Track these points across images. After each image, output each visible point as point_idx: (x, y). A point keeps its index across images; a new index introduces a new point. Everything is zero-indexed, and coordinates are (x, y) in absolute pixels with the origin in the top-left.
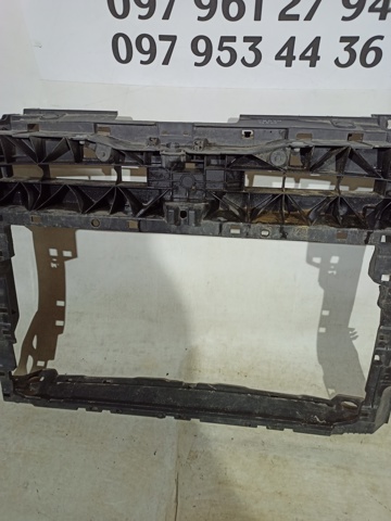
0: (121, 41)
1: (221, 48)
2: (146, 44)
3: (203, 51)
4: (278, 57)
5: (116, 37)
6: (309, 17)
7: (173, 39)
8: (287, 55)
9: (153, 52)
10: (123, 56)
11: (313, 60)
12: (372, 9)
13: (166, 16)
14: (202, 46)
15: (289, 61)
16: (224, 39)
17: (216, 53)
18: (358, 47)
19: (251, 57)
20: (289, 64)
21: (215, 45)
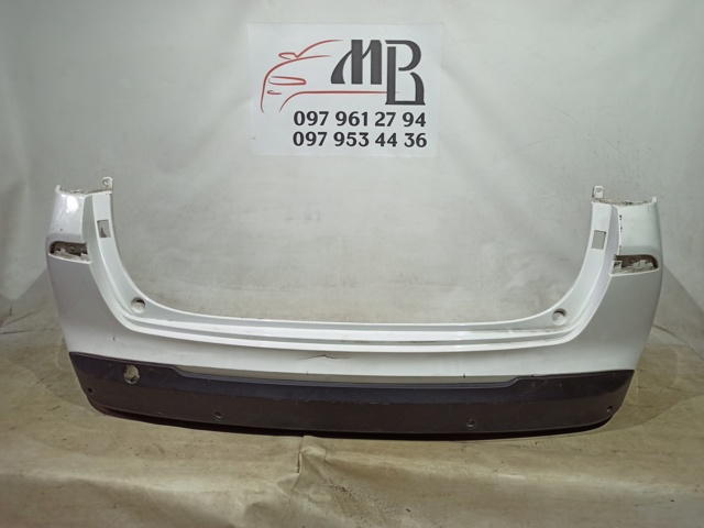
0: (299, 135)
1: (349, 138)
2: (311, 136)
3: (340, 139)
4: (377, 142)
5: (296, 134)
6: (389, 125)
7: (325, 134)
8: (381, 140)
9: (314, 140)
10: (298, 142)
11: (394, 143)
12: (417, 122)
13: (322, 124)
14: (339, 137)
15: (382, 144)
16: (350, 134)
17: (346, 140)
18: (414, 138)
19: (363, 142)
20: (382, 145)
21: (346, 136)
